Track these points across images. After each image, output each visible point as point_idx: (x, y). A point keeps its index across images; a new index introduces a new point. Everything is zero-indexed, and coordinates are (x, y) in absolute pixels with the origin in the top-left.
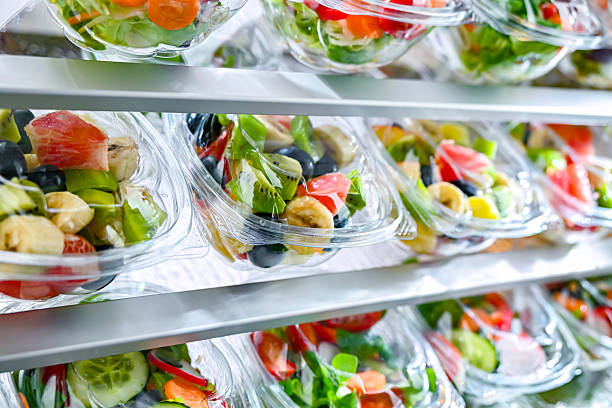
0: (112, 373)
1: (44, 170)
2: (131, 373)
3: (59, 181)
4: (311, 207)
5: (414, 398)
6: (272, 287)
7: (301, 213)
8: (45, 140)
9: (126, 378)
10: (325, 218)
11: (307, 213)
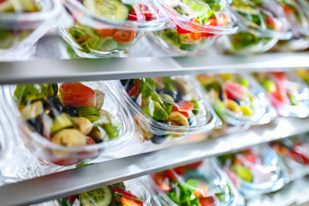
0: (97, 195)
1: (68, 108)
2: (104, 195)
3: (75, 112)
4: (178, 116)
5: (222, 197)
6: (161, 152)
7: (174, 119)
8: (68, 94)
9: (103, 197)
10: (185, 121)
11: (177, 119)
